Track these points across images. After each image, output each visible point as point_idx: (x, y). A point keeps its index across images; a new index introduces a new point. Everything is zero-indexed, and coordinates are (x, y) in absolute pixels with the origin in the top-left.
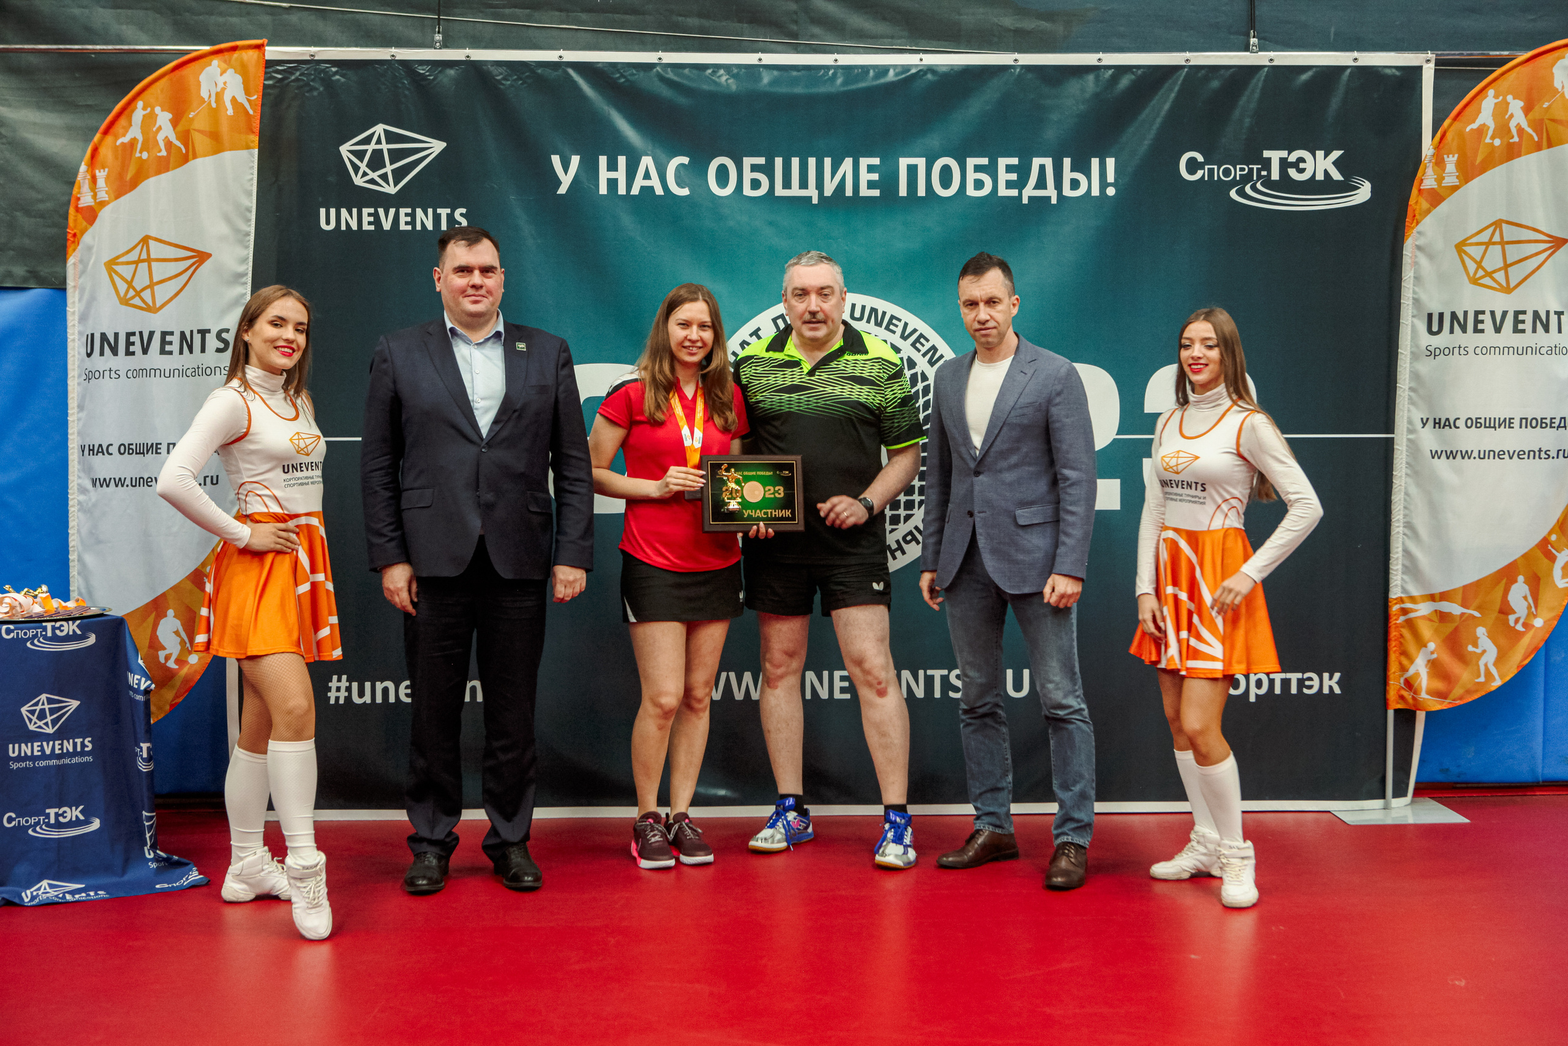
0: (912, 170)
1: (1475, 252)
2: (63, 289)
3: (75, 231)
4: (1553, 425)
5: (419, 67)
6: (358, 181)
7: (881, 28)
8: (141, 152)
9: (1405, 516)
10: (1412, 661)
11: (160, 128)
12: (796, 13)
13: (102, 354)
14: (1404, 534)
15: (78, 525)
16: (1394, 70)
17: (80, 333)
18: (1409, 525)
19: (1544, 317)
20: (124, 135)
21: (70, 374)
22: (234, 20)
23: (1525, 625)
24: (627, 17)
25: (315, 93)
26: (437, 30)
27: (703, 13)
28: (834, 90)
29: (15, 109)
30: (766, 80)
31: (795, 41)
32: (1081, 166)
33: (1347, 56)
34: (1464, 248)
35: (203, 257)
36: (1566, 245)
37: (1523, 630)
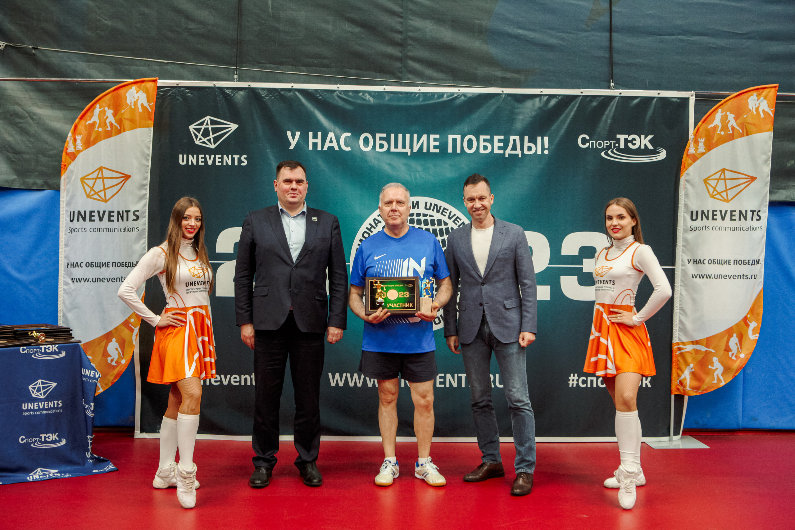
0: (455, 141)
1: (713, 183)
2: (59, 191)
3: (65, 163)
4: (749, 263)
5: (227, 90)
6: (197, 142)
7: (440, 75)
8: (98, 128)
9: (680, 305)
10: (683, 372)
11: (107, 117)
12: (401, 68)
13: (78, 220)
14: (680, 313)
15: (63, 300)
16: (676, 99)
17: (66, 210)
18: (682, 309)
19: (744, 213)
20: (90, 120)
21: (61, 230)
22: (143, 69)
23: (736, 357)
24: (323, 69)
25: (178, 102)
26: (235, 73)
27: (358, 68)
28: (418, 103)
29: (41, 108)
30: (387, 98)
31: (400, 81)
32: (533, 140)
33: (655, 92)
34: (708, 181)
35: (127, 177)
36: (756, 180)
37: (735, 359)
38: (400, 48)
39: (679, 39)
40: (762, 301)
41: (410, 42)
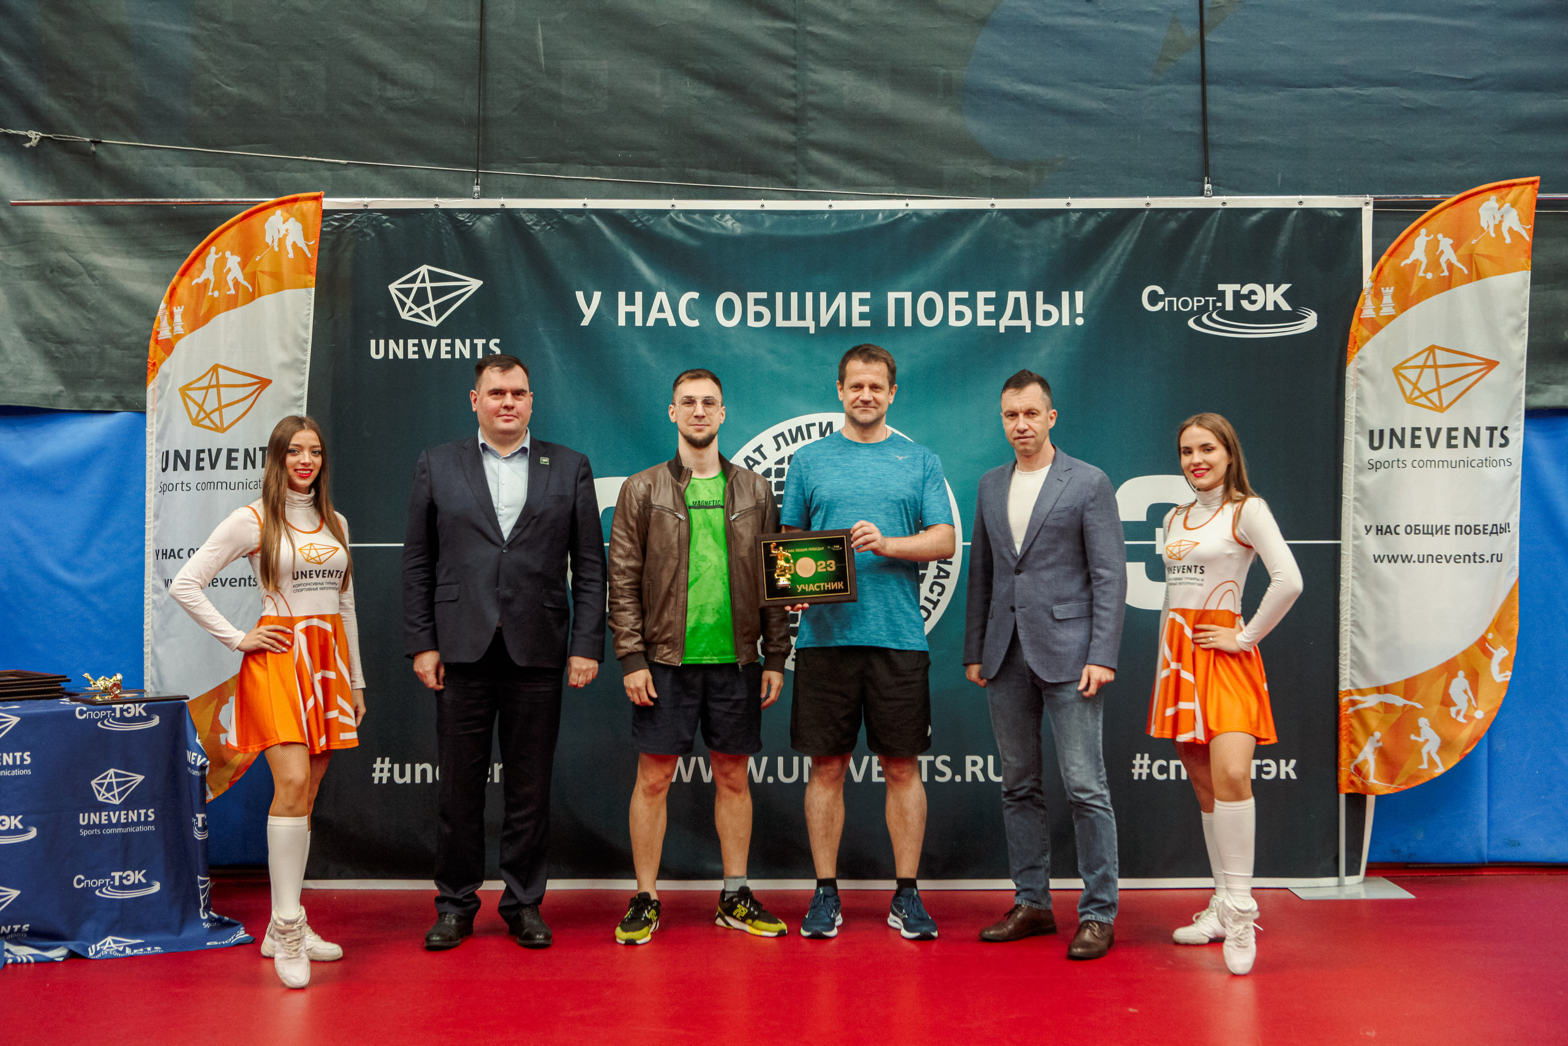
0: (900, 302)
1: (1411, 374)
2: (145, 413)
3: (155, 361)
4: (1486, 532)
5: (459, 215)
6: (405, 315)
7: (871, 177)
8: (213, 291)
9: (1352, 615)
10: (1360, 748)
11: (229, 270)
12: (796, 164)
13: (175, 469)
14: (1352, 632)
15: (152, 621)
16: (1336, 212)
17: (157, 451)
18: (1355, 624)
19: (1474, 433)
20: (199, 276)
21: (148, 487)
22: (298, 175)
23: (1465, 717)
24: (645, 169)
25: (368, 239)
26: (475, 181)
27: (711, 167)
28: (828, 232)
29: (107, 255)
30: (768, 224)
31: (793, 189)
32: (1053, 298)
33: (1293, 200)
34: (1401, 371)
35: (265, 383)
36: (1497, 367)
37: (1464, 721)
38: (792, 127)
39: (1340, 93)
40: (1517, 607)
41: (811, 114)
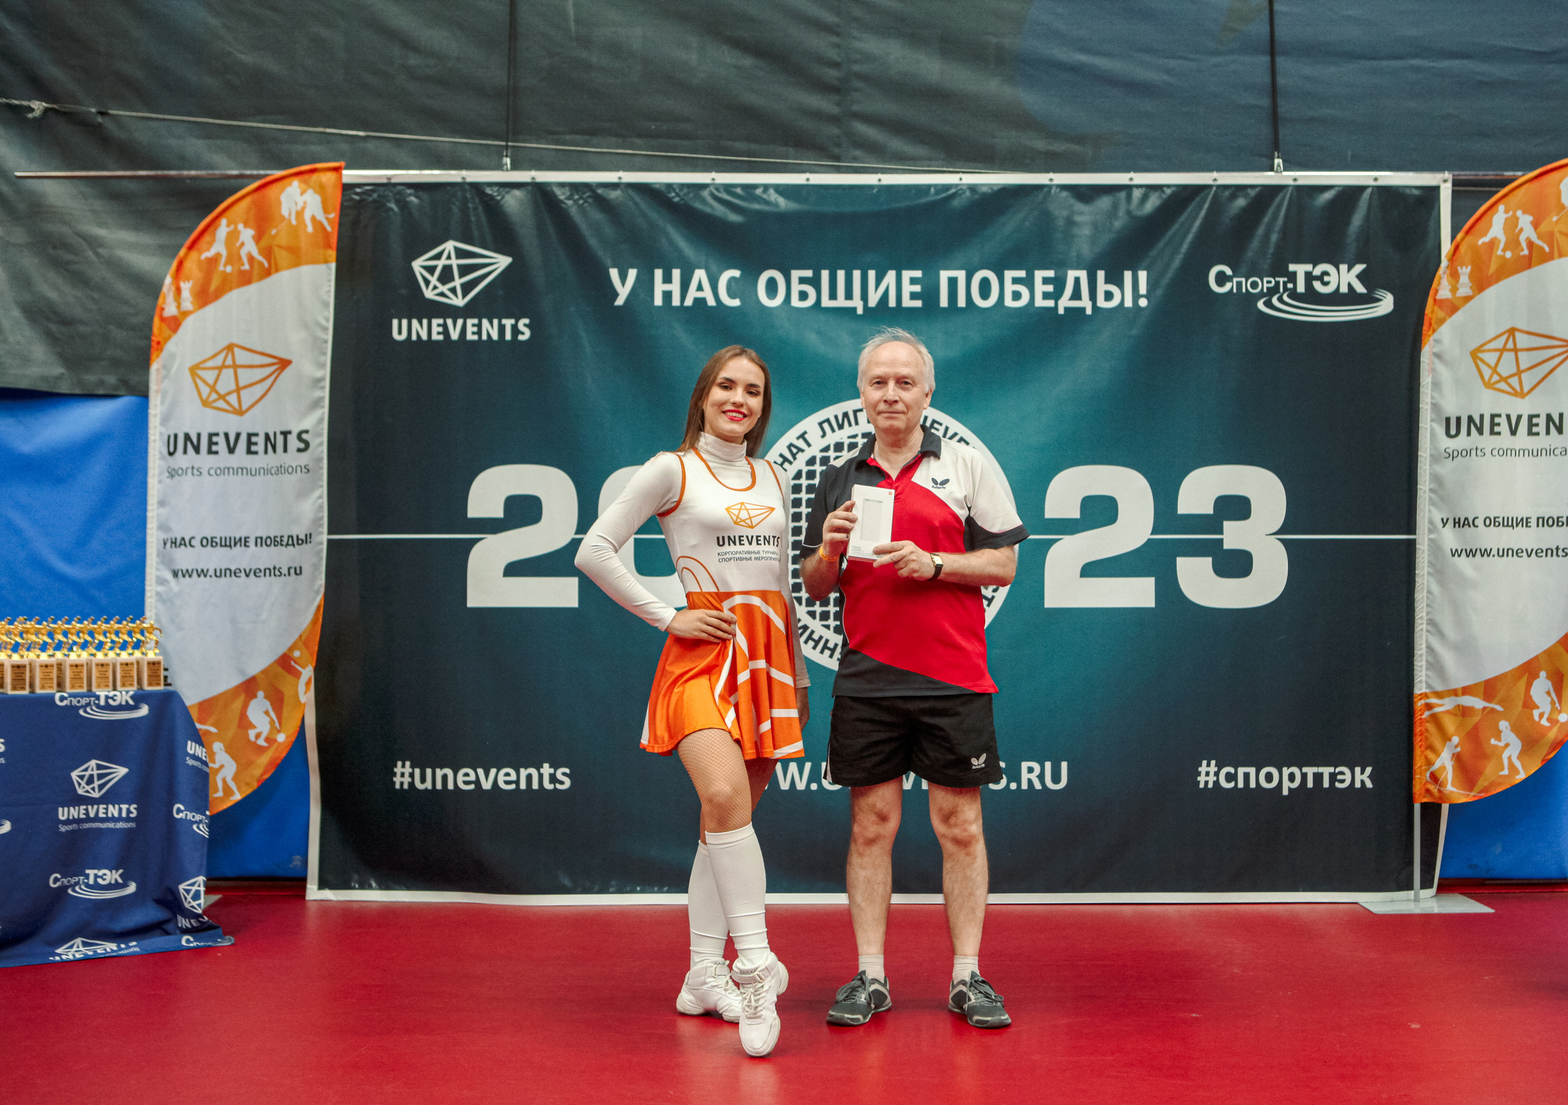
0: (953, 282)
1: (1491, 358)
3: (159, 339)
5: (488, 188)
6: (429, 294)
7: (921, 151)
8: (225, 266)
9: (1428, 613)
10: (1438, 755)
11: (243, 244)
12: (838, 137)
13: (185, 452)
14: (1428, 632)
15: (156, 614)
16: (1412, 189)
17: (161, 434)
18: (1431, 622)
19: (1557, 420)
20: (208, 250)
21: (150, 472)
22: (315, 148)
23: (1549, 720)
24: (680, 142)
25: (391, 213)
26: (505, 154)
27: (753, 139)
28: (876, 208)
29: (111, 228)
30: (812, 198)
31: (840, 163)
32: (1115, 279)
33: (1368, 177)
34: (1479, 355)
35: (284, 363)
37: (1547, 724)
38: (836, 98)
39: (1411, 67)
41: (859, 84)
